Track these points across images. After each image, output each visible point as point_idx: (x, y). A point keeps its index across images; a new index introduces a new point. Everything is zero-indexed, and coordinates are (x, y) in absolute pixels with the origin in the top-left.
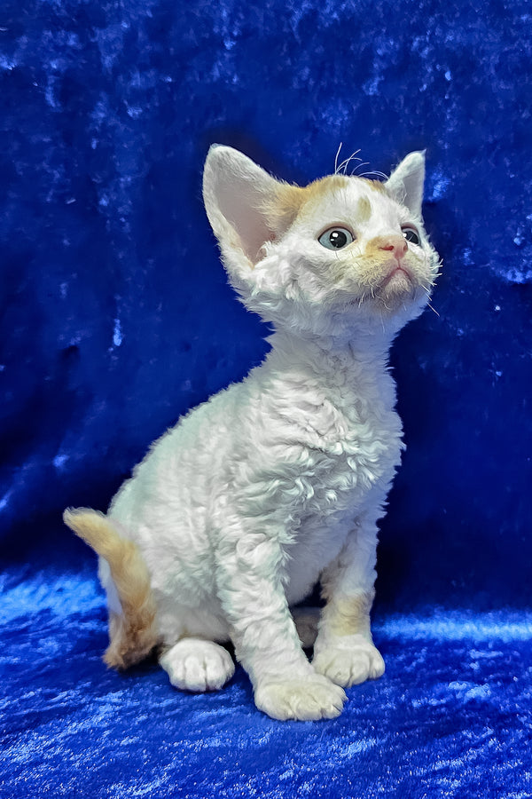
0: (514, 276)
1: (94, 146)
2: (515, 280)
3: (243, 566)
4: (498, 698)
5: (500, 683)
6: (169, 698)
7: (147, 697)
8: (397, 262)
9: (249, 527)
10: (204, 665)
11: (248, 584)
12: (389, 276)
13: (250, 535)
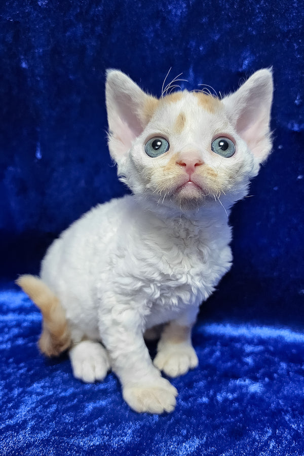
0: (293, 126)
2: (292, 129)
3: (115, 323)
4: (268, 394)
5: (267, 379)
6: (71, 387)
7: (58, 386)
8: (188, 176)
9: (121, 301)
10: (94, 368)
11: (119, 332)
12: (181, 187)
13: (120, 305)
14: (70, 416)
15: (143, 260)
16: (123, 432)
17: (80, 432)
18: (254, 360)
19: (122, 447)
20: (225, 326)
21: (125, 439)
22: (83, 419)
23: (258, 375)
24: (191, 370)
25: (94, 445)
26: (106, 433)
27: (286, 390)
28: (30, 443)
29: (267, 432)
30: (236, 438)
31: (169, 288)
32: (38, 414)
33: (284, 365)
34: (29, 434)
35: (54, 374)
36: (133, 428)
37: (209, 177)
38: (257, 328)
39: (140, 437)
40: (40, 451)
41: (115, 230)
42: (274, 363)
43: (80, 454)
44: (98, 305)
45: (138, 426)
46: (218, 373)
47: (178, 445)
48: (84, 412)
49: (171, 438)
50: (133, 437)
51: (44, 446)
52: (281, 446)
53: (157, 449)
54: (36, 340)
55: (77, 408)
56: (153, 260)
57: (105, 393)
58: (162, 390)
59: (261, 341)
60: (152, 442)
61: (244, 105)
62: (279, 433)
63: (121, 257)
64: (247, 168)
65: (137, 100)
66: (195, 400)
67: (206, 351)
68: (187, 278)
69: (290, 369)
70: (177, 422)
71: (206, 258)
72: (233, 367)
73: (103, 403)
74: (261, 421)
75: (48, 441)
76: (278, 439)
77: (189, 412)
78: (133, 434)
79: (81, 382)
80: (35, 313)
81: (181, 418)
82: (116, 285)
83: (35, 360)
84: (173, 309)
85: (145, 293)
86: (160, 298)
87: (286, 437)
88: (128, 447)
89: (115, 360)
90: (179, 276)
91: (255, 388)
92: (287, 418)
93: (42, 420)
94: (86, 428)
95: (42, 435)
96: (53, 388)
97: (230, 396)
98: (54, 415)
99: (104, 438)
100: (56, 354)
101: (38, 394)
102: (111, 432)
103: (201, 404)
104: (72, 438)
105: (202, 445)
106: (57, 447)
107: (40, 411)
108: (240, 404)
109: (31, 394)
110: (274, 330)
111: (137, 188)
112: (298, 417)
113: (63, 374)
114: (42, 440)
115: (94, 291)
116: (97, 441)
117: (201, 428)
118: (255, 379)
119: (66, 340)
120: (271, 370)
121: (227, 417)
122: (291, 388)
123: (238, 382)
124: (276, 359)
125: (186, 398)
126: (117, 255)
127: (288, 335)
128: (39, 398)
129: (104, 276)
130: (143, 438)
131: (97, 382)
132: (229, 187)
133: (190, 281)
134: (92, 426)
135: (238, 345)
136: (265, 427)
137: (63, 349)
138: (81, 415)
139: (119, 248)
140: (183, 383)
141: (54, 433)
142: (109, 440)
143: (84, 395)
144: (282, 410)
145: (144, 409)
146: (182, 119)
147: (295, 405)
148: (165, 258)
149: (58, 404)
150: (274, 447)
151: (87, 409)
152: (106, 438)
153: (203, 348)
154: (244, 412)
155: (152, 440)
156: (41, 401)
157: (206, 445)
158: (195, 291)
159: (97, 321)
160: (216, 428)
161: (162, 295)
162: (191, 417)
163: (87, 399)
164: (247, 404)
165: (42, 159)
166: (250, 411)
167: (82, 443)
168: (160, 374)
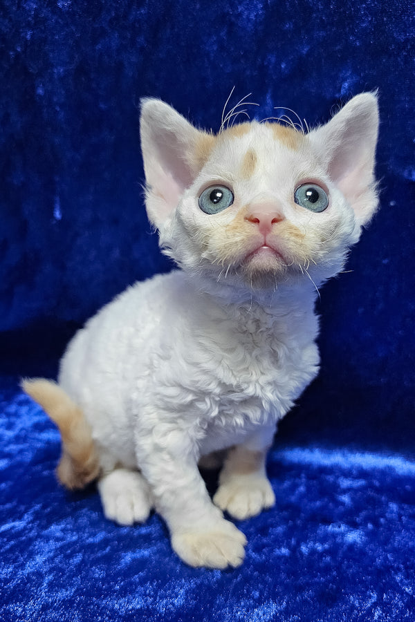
0: (411, 174)
2: (410, 178)
3: (158, 449)
4: (372, 546)
5: (370, 526)
6: (102, 530)
7: (85, 529)
8: (263, 238)
9: (164, 419)
10: (132, 506)
11: (163, 460)
12: (252, 254)
13: (164, 424)
14: (101, 569)
15: (196, 364)
16: (173, 592)
17: (115, 591)
18: (352, 499)
19: (172, 612)
20: (312, 451)
21: (176, 601)
22: (118, 574)
23: (357, 519)
24: (265, 511)
25: (133, 609)
26: (149, 593)
27: (398, 540)
28: (47, 605)
29: (370, 597)
30: (327, 605)
31: (231, 402)
32: (58, 565)
33: (394, 506)
34: (45, 592)
35: (79, 512)
36: (186, 587)
37: (293, 238)
38: (357, 454)
39: (195, 599)
40: (61, 615)
41: (158, 320)
42: (380, 504)
43: (115, 620)
44: (133, 424)
45: (193, 585)
46: (302, 515)
47: (248, 611)
48: (119, 564)
49: (238, 601)
50: (186, 599)
51: (66, 609)
52: (390, 616)
53: (219, 615)
54: (53, 467)
55: (109, 560)
56: (209, 365)
57: (147, 539)
58: (225, 536)
59: (363, 474)
60: (212, 606)
61: (339, 143)
62: (387, 599)
63: (166, 358)
64: (345, 229)
65: (185, 139)
66: (272, 551)
67: (285, 484)
68: (255, 387)
69: (402, 512)
70: (247, 580)
71: (282, 361)
72: (323, 508)
73: (146, 553)
74: (362, 582)
75: (71, 601)
76: (386, 607)
77: (262, 568)
78: (186, 595)
79: (114, 524)
80: (52, 430)
81: (252, 575)
82: (158, 396)
83: (52, 493)
84: (237, 431)
85: (198, 409)
86: (218, 417)
87: (396, 605)
88: (180, 613)
89: (160, 497)
90: (244, 386)
91: (353, 537)
92: (398, 579)
93: (63, 574)
94: (122, 586)
95: (62, 594)
96: (78, 532)
97: (319, 547)
98: (79, 568)
99: (147, 600)
100: (80, 485)
101: (57, 539)
102: (156, 593)
103: (280, 557)
104: (104, 599)
105: (281, 612)
106: (84, 610)
107: (61, 562)
108: (333, 559)
109: (47, 539)
110: (380, 459)
111: (189, 260)
112: (413, 577)
113: (91, 513)
114: (63, 601)
115: (129, 404)
116: (137, 603)
117: (279, 589)
118: (354, 525)
119: (94, 466)
120: (376, 513)
121: (315, 576)
122: (403, 538)
123: (330, 528)
124: (383, 498)
125: (258, 549)
126: (159, 356)
127: (400, 465)
128: (59, 544)
129: (141, 383)
130: (200, 600)
131: (136, 524)
132: (321, 254)
133: (259, 393)
134: (131, 584)
135: (331, 478)
136: (367, 590)
137: (89, 479)
138: (115, 569)
139: (163, 346)
140: (253, 527)
141: (79, 592)
142: (154, 602)
143: (119, 542)
144: (392, 567)
145: (202, 563)
146: (251, 159)
147: (410, 561)
148: (226, 362)
149: (85, 552)
150: (379, 617)
151: (123, 560)
152: (150, 600)
153: (282, 481)
154: (338, 568)
155: (212, 603)
156: (62, 549)
157: (287, 613)
158: (266, 406)
160: (300, 589)
161: (221, 412)
162: (265, 574)
163: (123, 546)
164: (343, 558)
165: (62, 219)
166: (347, 568)
167: (117, 606)
168: (222, 515)
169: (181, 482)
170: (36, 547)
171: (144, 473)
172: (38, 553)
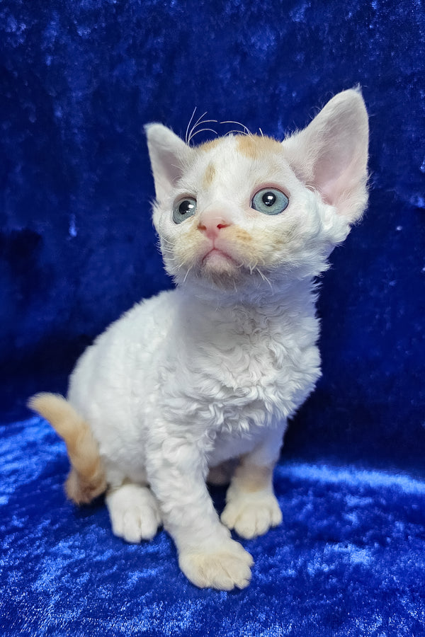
1: (48, 62)
3: (167, 464)
4: (378, 567)
5: (376, 545)
6: (109, 548)
7: (92, 547)
8: (211, 243)
9: (172, 433)
10: (140, 523)
11: (173, 476)
12: (205, 258)
13: (173, 439)
14: (107, 589)
15: (197, 370)
16: (179, 615)
17: (121, 613)
18: (359, 518)
20: (319, 467)
21: (182, 624)
22: (125, 595)
23: (364, 538)
25: (139, 631)
26: (156, 616)
27: (403, 562)
28: (53, 627)
29: (376, 621)
30: (333, 628)
31: (235, 408)
32: (65, 585)
33: (400, 525)
34: (52, 613)
35: (87, 528)
36: (193, 609)
37: (240, 241)
39: (201, 621)
41: (164, 333)
42: (386, 523)
44: (144, 438)
45: (199, 607)
46: (309, 534)
47: (253, 635)
48: (126, 584)
49: (244, 625)
50: (192, 622)
51: (73, 631)
54: (62, 480)
55: (116, 579)
57: (155, 558)
58: (232, 557)
59: (370, 492)
62: (392, 623)
63: (171, 369)
66: (278, 572)
67: (293, 502)
68: (258, 391)
69: (409, 532)
70: (253, 602)
71: (281, 361)
72: (330, 527)
73: (153, 572)
74: (367, 605)
75: (78, 623)
76: (391, 631)
77: (269, 590)
78: (192, 618)
79: (122, 541)
81: (258, 597)
82: (166, 409)
83: (61, 509)
84: (243, 436)
85: (202, 418)
86: (224, 424)
87: (402, 629)
89: (168, 514)
90: (246, 390)
91: (360, 557)
92: (404, 602)
93: (70, 594)
94: (129, 607)
95: (69, 615)
96: (86, 550)
97: (326, 569)
98: (86, 588)
99: (153, 622)
100: (87, 500)
101: (65, 557)
102: (162, 614)
103: (286, 579)
104: (110, 621)
106: (90, 633)
107: (68, 582)
108: (339, 581)
109: (55, 556)
112: (419, 601)
113: (99, 530)
114: (70, 622)
115: (141, 418)
116: (143, 626)
117: (286, 611)
118: (360, 545)
119: (100, 481)
120: (383, 532)
121: (322, 598)
122: (410, 558)
123: (336, 548)
124: (390, 518)
125: (265, 569)
126: (166, 368)
127: (407, 484)
128: (66, 562)
129: (152, 398)
130: (206, 623)
133: (262, 396)
134: (138, 604)
135: (337, 496)
136: (373, 613)
137: (95, 494)
138: (122, 589)
139: (169, 358)
140: (261, 547)
141: (86, 613)
142: (160, 625)
143: (126, 561)
144: (398, 590)
145: (208, 584)
146: (210, 172)
147: (416, 584)
148: (225, 365)
149: (92, 571)
151: (130, 580)
152: (156, 622)
153: (289, 498)
154: (344, 591)
155: (218, 626)
156: (69, 568)
158: (269, 408)
159: (144, 458)
160: (306, 612)
161: (226, 420)
162: (272, 596)
163: (131, 565)
164: (349, 581)
165: (77, 236)
166: (353, 591)
167: (123, 629)
168: (229, 535)
169: (189, 499)
170: (44, 566)
171: (152, 489)
172: (45, 571)
